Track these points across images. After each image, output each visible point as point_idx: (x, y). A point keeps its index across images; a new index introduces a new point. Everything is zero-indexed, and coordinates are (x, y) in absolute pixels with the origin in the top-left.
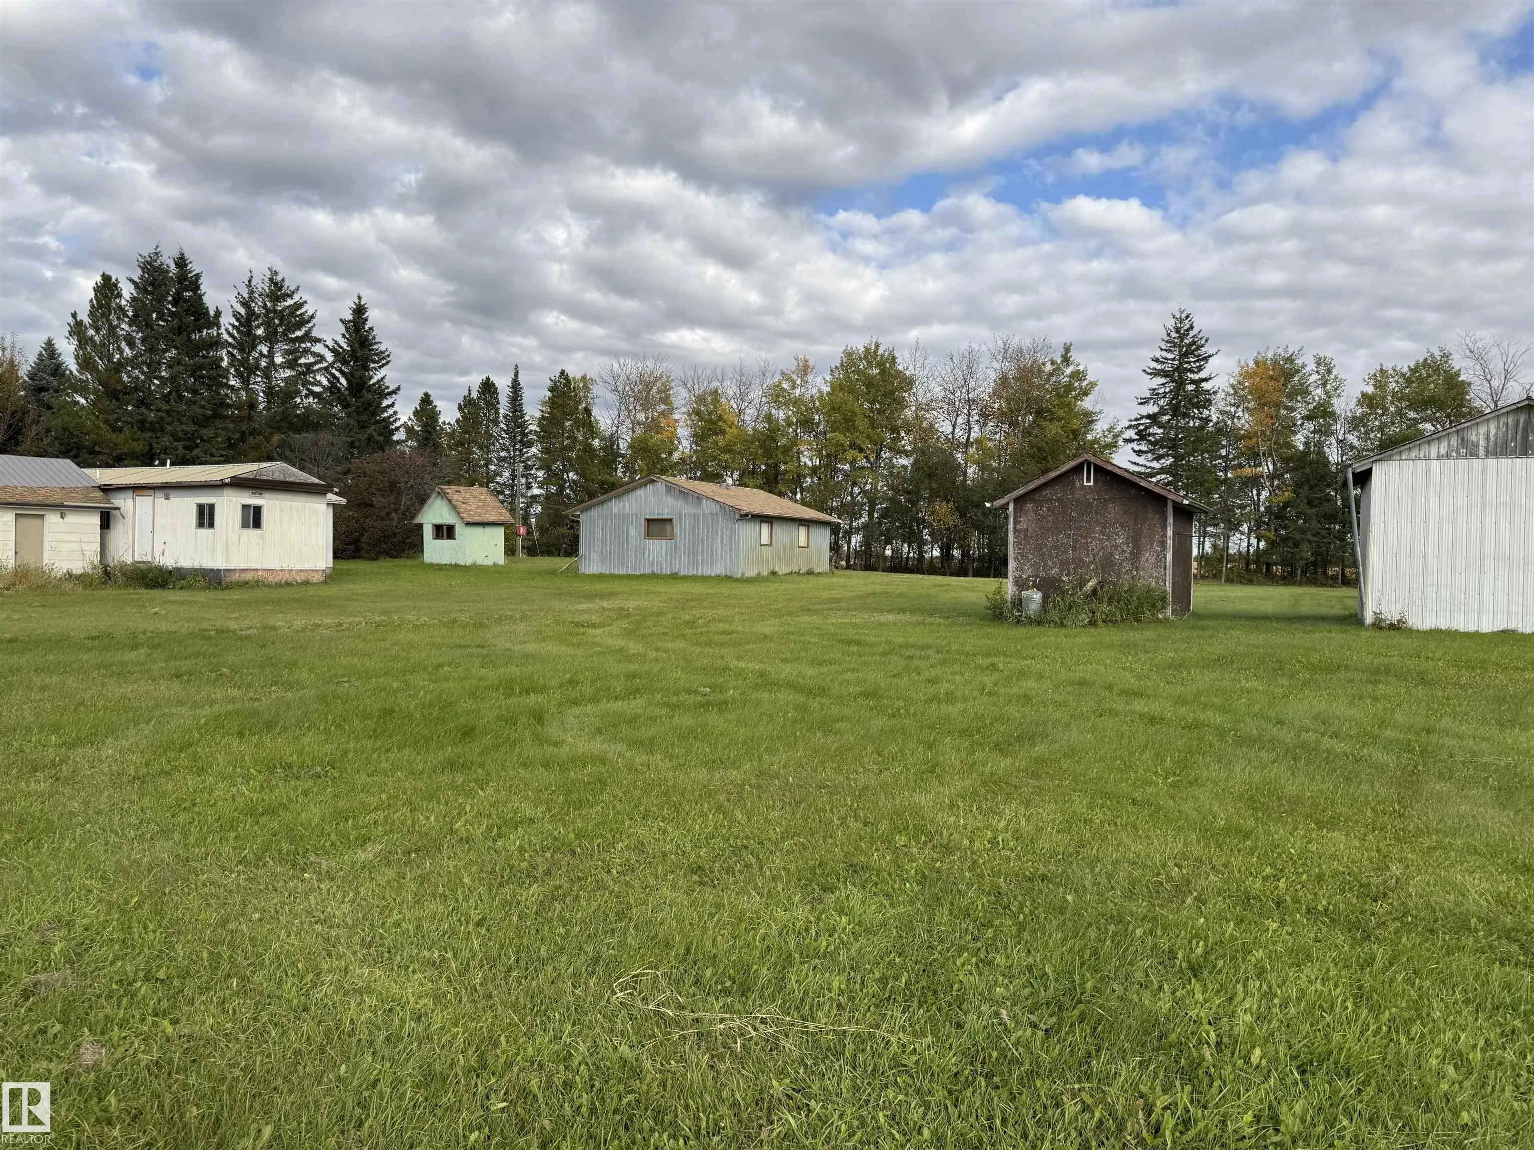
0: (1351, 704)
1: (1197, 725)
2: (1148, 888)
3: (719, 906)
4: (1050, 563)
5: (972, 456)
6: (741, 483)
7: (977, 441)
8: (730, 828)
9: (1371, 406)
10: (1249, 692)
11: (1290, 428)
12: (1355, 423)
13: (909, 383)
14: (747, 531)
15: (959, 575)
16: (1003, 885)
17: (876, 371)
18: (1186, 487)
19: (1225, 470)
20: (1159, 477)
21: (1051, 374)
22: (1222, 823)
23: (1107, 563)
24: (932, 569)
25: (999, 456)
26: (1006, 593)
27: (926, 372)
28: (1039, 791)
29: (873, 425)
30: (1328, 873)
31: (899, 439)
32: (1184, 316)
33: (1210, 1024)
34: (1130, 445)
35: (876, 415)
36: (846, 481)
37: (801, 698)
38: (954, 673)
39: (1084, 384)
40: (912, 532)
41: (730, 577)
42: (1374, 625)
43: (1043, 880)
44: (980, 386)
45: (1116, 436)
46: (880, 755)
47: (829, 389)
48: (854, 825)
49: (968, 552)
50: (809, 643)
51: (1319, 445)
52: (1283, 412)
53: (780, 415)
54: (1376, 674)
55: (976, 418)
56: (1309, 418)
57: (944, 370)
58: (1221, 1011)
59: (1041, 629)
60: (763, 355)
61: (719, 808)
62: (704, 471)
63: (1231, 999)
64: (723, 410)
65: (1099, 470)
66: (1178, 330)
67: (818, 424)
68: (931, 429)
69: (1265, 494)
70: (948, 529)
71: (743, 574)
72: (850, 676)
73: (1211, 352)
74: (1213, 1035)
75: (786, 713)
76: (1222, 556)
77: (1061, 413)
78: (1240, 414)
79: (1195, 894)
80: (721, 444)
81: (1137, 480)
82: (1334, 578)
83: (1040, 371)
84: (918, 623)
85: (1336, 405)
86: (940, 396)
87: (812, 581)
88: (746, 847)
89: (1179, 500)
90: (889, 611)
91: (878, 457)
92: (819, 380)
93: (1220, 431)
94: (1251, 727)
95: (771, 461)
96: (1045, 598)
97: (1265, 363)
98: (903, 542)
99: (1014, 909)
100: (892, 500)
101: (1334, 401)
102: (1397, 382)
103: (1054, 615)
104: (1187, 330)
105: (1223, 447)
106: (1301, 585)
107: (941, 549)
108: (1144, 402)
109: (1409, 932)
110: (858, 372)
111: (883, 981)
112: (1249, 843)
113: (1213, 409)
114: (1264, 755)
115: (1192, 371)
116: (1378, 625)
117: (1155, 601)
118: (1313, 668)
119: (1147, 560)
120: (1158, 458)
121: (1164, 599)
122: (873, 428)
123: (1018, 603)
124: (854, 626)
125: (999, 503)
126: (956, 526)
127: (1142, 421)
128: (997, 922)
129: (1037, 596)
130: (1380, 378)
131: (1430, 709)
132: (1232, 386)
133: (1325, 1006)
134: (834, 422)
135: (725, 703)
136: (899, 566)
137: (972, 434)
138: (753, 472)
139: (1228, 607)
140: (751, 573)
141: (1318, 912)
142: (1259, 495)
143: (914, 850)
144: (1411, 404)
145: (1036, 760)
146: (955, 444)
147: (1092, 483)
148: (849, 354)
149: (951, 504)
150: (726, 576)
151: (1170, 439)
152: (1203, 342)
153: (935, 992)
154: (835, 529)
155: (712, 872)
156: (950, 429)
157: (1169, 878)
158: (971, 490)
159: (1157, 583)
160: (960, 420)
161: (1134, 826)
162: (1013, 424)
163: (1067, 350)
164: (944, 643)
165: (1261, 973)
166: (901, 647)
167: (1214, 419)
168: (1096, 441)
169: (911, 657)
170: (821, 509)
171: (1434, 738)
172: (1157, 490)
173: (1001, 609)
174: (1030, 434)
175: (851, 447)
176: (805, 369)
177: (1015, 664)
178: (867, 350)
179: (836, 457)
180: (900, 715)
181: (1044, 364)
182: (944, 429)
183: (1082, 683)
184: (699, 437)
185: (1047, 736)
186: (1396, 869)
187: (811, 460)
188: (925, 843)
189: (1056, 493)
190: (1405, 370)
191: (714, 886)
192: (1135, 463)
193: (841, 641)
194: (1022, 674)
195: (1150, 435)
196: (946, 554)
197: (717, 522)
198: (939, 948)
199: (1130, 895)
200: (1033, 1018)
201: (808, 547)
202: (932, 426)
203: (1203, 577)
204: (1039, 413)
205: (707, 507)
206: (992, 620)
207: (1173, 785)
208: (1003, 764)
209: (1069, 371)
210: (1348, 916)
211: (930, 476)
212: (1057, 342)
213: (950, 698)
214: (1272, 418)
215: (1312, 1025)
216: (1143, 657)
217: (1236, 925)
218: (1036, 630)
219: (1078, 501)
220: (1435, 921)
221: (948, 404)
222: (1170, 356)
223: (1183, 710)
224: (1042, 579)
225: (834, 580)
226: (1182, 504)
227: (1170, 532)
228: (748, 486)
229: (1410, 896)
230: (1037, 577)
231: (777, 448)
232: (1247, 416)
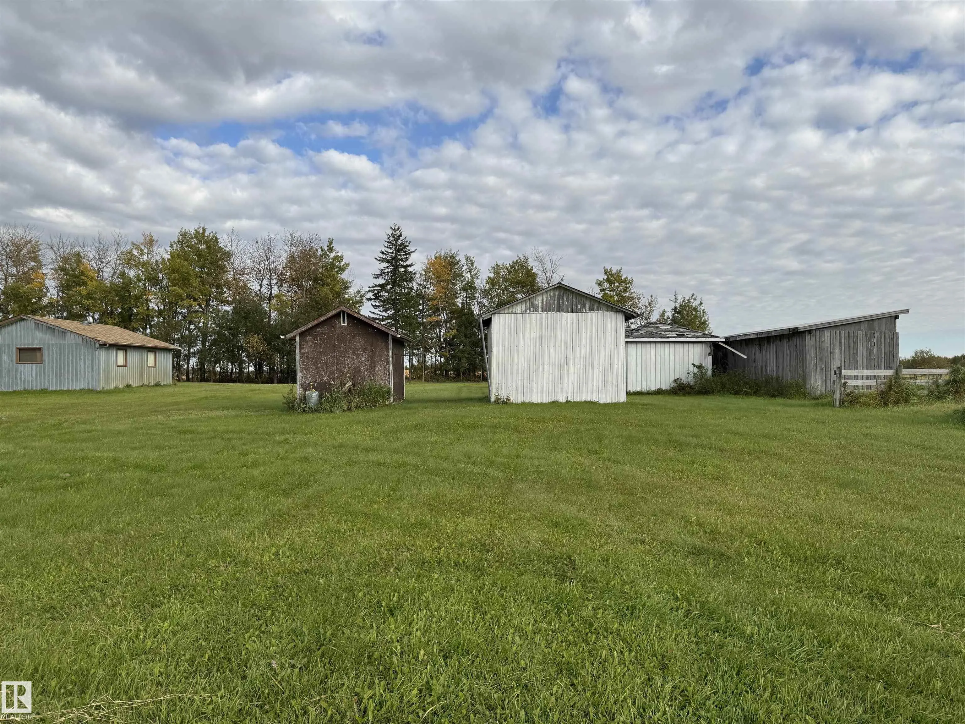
0: (482, 445)
1: (404, 465)
2: (369, 567)
3: (65, 633)
4: (323, 373)
5: (274, 306)
6: (102, 322)
7: (277, 296)
8: (80, 574)
9: (492, 284)
10: (432, 443)
11: (455, 295)
12: (486, 293)
13: (228, 256)
14: (105, 356)
15: (267, 383)
16: (280, 581)
17: (204, 247)
18: (402, 327)
19: (422, 318)
20: (387, 321)
21: (322, 257)
22: (413, 520)
23: (357, 372)
24: (249, 379)
25: (292, 306)
26: (296, 393)
27: (240, 249)
28: (309, 517)
29: (203, 283)
30: (466, 541)
31: (223, 293)
32: (396, 228)
33: (398, 641)
34: (370, 302)
35: (205, 276)
36: (185, 321)
37: (145, 474)
38: (258, 447)
39: (342, 264)
40: (234, 355)
41: (92, 390)
42: (495, 401)
43: (306, 573)
44: (277, 261)
45: (362, 296)
46: (202, 508)
47: (169, 257)
48: (181, 558)
49: (273, 368)
50: (154, 434)
51: (469, 304)
52: (451, 286)
53: (132, 273)
54: (495, 428)
55: (275, 281)
56: (464, 289)
57: (252, 249)
58: (404, 633)
59: (318, 414)
60: (117, 230)
61: (71, 561)
62: (70, 313)
63: (410, 624)
64: (84, 268)
65: (349, 316)
66: (393, 236)
67: (162, 281)
68: (245, 287)
69: (443, 331)
70: (259, 353)
71: (103, 388)
72: (184, 456)
73: (412, 249)
74: (399, 647)
75: (132, 486)
76: (422, 367)
77: (328, 281)
78: (429, 286)
79: (395, 565)
80: (84, 292)
81: (372, 323)
82: (479, 377)
83: (315, 254)
84: (236, 416)
85: (476, 283)
86: (251, 265)
87: (159, 390)
88: (92, 587)
89: (395, 334)
90: (216, 409)
91: (208, 304)
92: (162, 251)
93: (419, 295)
94: (432, 464)
95: (125, 306)
96: (320, 396)
97: (440, 258)
98: (228, 362)
99: (286, 595)
100: (219, 334)
101: (475, 281)
102: (504, 272)
103: (326, 406)
104: (398, 236)
105: (421, 304)
106: (462, 381)
107: (255, 366)
108: (377, 277)
109: (502, 567)
110: (191, 246)
111: (192, 660)
112: (427, 530)
113: (414, 283)
114: (438, 478)
115: (402, 261)
116: (498, 402)
117: (384, 394)
118: (465, 427)
119: (379, 369)
120: (386, 310)
121: (389, 392)
122: (203, 285)
123: (304, 399)
124: (191, 421)
125: (289, 336)
126: (264, 351)
127: (376, 288)
128: (274, 605)
129: (316, 394)
130: (497, 269)
131: (519, 445)
132: (424, 270)
133: (459, 617)
134: (174, 280)
135: (82, 483)
136: (226, 378)
137: (273, 292)
138: (111, 313)
139: (425, 396)
140: (112, 386)
141: (460, 564)
142: (440, 332)
143: (222, 568)
144: (511, 284)
145: (309, 497)
146: (262, 298)
147: (346, 324)
148: (184, 234)
149: (261, 336)
150: (89, 390)
151: (393, 299)
152: (407, 244)
153: (229, 659)
154: (176, 354)
155: (62, 609)
156: (258, 288)
157: (381, 557)
158: (275, 328)
159: (385, 383)
160: (265, 282)
161: (364, 529)
162: (300, 286)
163: (331, 242)
164: (254, 428)
165: (427, 606)
166: (223, 433)
167: (415, 289)
168: (350, 299)
169: (230, 439)
170: (166, 340)
171: (519, 461)
172: (383, 329)
173: (293, 403)
174: (310, 293)
175: (187, 297)
176: (150, 242)
177: (300, 438)
178: (197, 232)
179: (176, 304)
180: (219, 479)
181: (317, 250)
182: (254, 287)
183: (341, 446)
184: (64, 287)
185: (316, 481)
186: (498, 534)
187: (157, 305)
188: (230, 562)
189: (325, 330)
190: (508, 266)
191: (64, 619)
192: (373, 313)
193: (180, 432)
194: (304, 444)
195: (381, 296)
196: (258, 369)
197: (81, 350)
198: (234, 630)
199: (358, 573)
200: (293, 662)
201: (155, 366)
202: (245, 285)
203: (412, 379)
204: (315, 280)
205: (71, 339)
206: (288, 411)
207: (389, 502)
208: (286, 503)
209: (332, 255)
210: (474, 563)
211: (246, 318)
212: (325, 237)
213: (255, 464)
214: (445, 289)
215: (451, 631)
216: (376, 427)
217: (416, 579)
218: (315, 415)
219: (338, 335)
220: (515, 559)
221: (256, 271)
222: (390, 251)
223: (396, 457)
224: (318, 383)
225: (176, 389)
226: (397, 337)
227: (391, 354)
228: (108, 324)
229: (504, 547)
230: (315, 382)
231: (130, 296)
232: (432, 287)
